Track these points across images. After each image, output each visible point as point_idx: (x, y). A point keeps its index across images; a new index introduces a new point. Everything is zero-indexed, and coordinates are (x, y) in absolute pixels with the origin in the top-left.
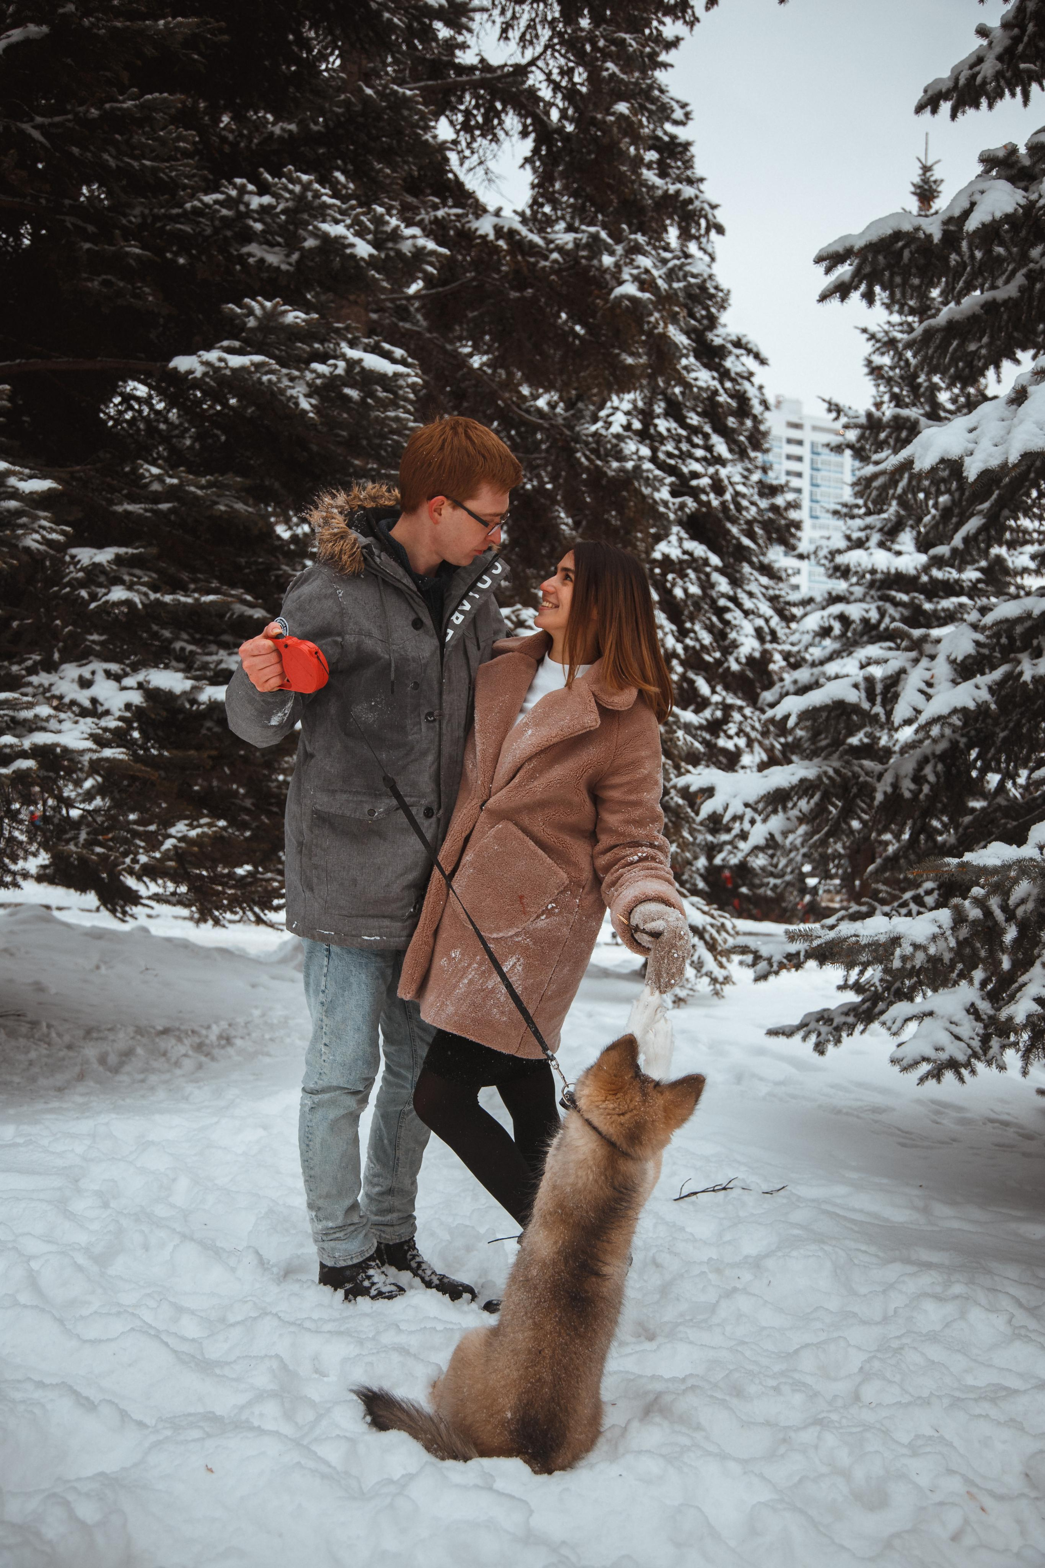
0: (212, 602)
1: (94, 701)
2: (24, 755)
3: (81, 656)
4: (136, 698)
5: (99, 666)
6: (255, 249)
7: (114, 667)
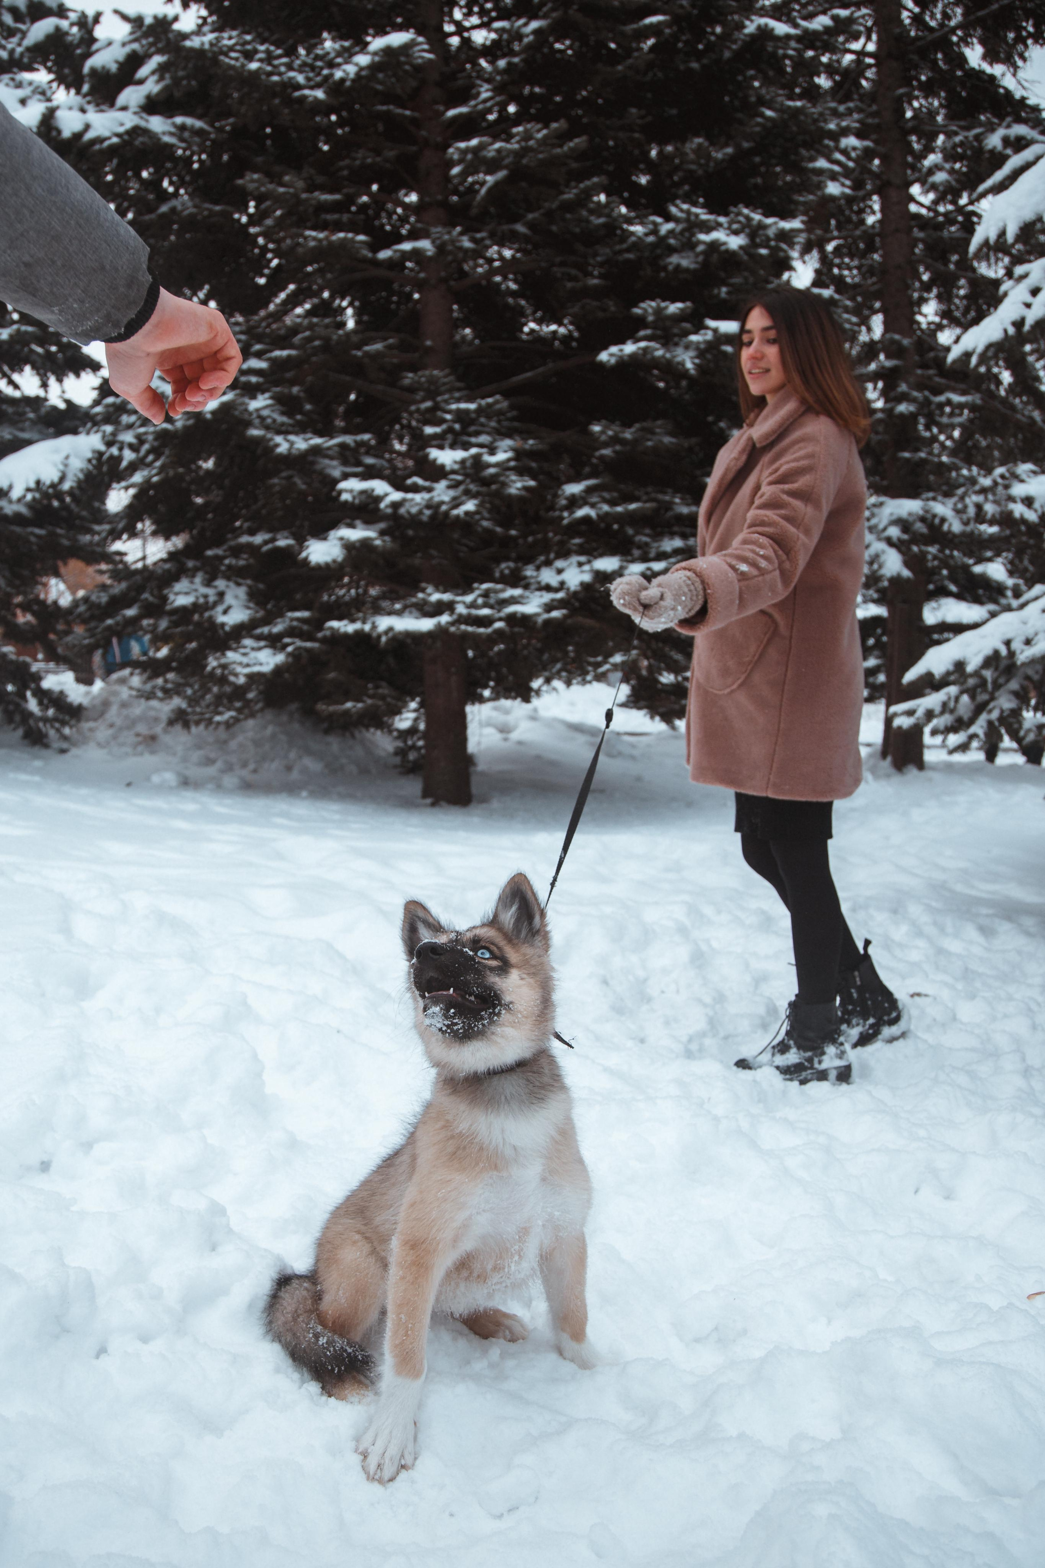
0: (634, 511)
1: (562, 583)
2: (500, 619)
3: (564, 554)
4: (587, 578)
5: (575, 559)
6: (674, 259)
7: (583, 559)
